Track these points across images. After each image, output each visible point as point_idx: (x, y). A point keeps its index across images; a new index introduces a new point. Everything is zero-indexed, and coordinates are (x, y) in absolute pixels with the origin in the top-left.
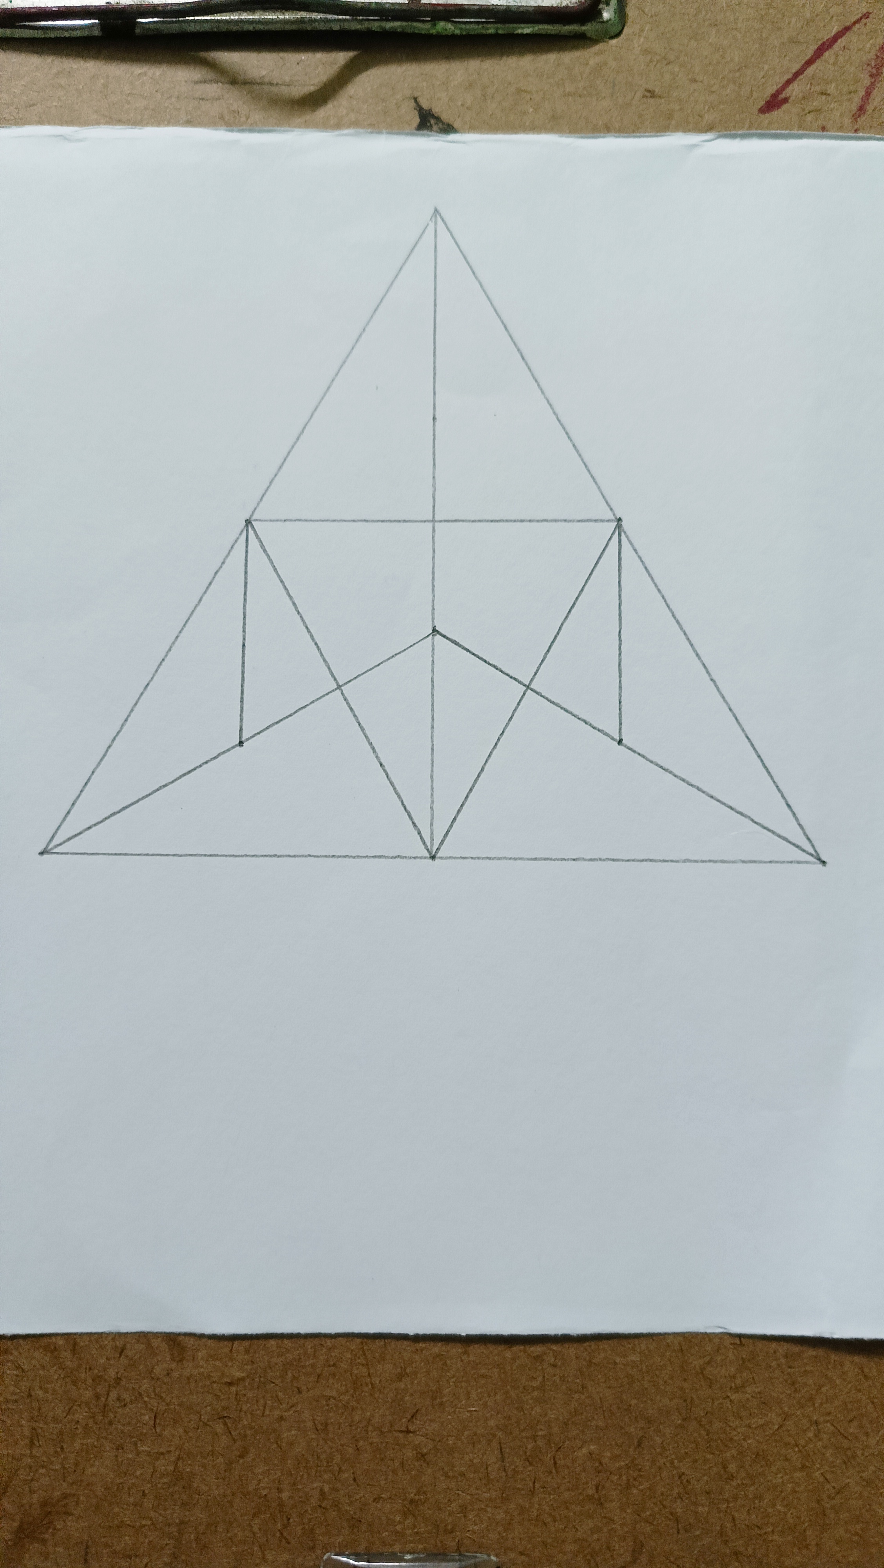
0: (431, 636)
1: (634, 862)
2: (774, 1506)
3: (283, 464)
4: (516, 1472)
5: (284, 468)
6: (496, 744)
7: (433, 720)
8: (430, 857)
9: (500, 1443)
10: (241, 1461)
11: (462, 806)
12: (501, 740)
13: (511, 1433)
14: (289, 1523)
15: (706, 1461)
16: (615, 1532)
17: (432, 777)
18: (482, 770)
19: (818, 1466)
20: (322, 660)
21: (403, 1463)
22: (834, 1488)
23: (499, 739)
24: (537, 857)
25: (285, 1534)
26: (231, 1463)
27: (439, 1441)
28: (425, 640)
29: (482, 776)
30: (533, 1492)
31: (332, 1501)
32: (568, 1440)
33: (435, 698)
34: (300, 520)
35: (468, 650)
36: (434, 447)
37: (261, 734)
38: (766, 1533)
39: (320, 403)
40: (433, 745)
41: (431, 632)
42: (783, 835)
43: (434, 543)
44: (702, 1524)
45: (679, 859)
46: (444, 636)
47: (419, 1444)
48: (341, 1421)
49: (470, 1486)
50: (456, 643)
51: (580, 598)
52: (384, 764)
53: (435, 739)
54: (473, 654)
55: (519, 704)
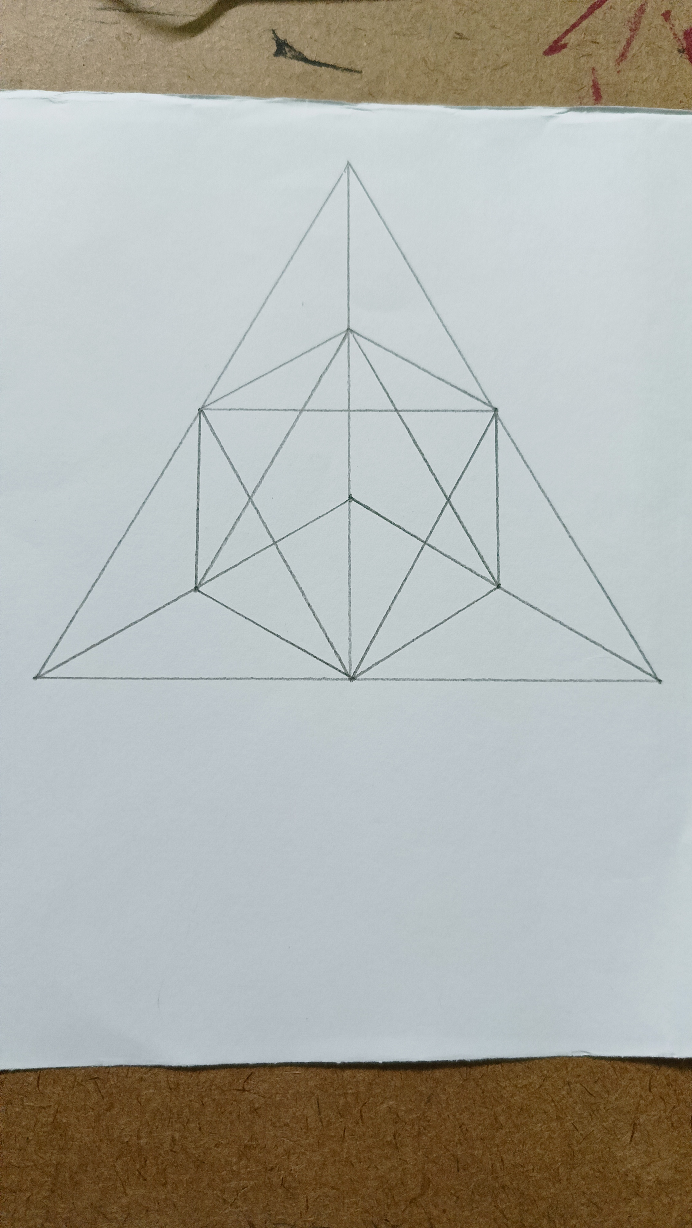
0: (348, 502)
1: (510, 682)
2: (534, 1149)
3: (228, 364)
4: (329, 1123)
5: (229, 367)
6: (400, 588)
7: (350, 569)
8: (349, 679)
9: (318, 1099)
10: (108, 1114)
11: (374, 637)
12: (404, 585)
13: (326, 1091)
14: (145, 1164)
15: (481, 1114)
16: (408, 1171)
17: (349, 615)
18: (390, 609)
19: (569, 1117)
20: (261, 522)
21: (239, 1115)
22: (581, 1134)
23: (402, 584)
24: (434, 678)
25: (142, 1173)
26: (100, 1116)
27: (269, 1098)
28: (343, 506)
29: (390, 613)
30: (343, 1139)
31: (181, 1146)
32: (372, 1097)
33: (351, 552)
34: (242, 409)
35: (377, 514)
36: (349, 352)
37: (212, 581)
38: (527, 1171)
39: (257, 316)
40: (350, 589)
41: (348, 498)
42: (628, 659)
43: (349, 428)
44: (478, 1164)
45: (546, 679)
46: (358, 502)
47: (253, 1100)
48: (190, 1081)
49: (293, 1134)
50: (368, 508)
51: (466, 472)
52: (311, 604)
53: (351, 584)
54: (382, 516)
55: (418, 556)
